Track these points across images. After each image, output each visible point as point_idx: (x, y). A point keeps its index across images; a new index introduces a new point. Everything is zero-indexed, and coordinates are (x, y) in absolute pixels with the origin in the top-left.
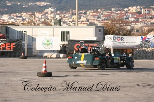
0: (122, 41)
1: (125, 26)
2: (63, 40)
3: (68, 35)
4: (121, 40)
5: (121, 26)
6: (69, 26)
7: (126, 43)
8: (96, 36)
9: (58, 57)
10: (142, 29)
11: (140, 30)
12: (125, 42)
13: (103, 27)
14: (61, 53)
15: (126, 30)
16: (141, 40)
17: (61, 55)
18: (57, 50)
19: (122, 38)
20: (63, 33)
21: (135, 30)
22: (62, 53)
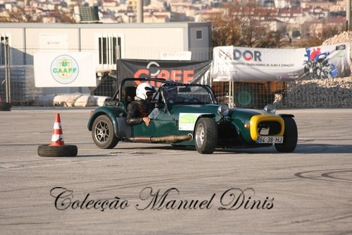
0: (258, 62)
1: (264, 23)
2: (103, 59)
3: (117, 47)
4: (255, 60)
5: (253, 22)
6: (119, 23)
7: (268, 65)
8: (189, 50)
9: (91, 104)
10: (308, 30)
11: (303, 31)
12: (264, 65)
13: (208, 25)
14: (99, 95)
15: (267, 32)
16: (307, 59)
17: (98, 101)
18: (89, 87)
19: (256, 52)
20: (103, 42)
21: (291, 33)
22: (102, 95)
